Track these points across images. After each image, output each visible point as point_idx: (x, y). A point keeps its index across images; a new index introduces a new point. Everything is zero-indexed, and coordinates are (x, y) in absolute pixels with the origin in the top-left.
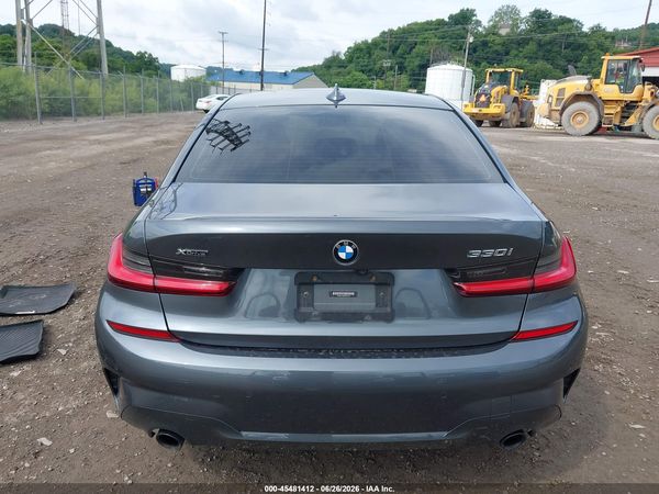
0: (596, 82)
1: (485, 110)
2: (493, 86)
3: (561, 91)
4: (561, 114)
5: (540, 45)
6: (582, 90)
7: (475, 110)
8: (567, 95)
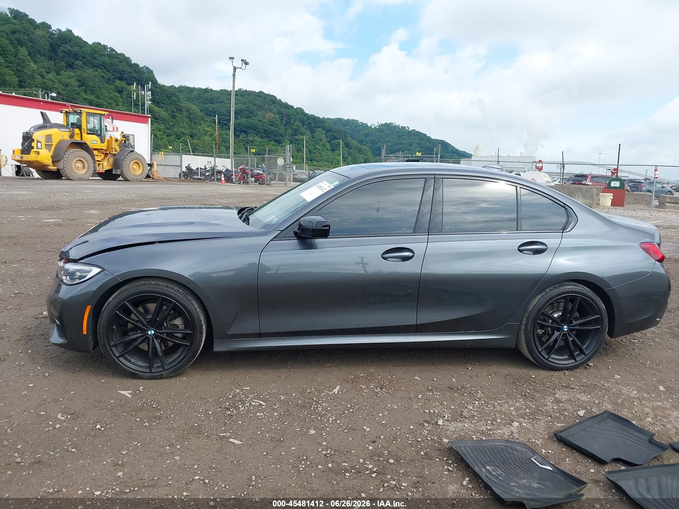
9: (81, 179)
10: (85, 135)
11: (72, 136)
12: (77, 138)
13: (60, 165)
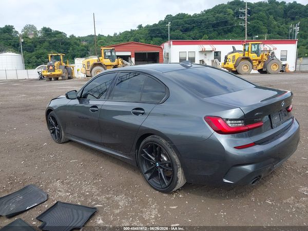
0: (101, 58)
1: (53, 73)
2: (54, 62)
3: (88, 62)
4: (91, 72)
5: (50, 43)
6: (96, 62)
7: (48, 74)
8: (91, 64)
9: (245, 74)
10: (250, 54)
11: (244, 55)
12: (246, 56)
13: (237, 68)
